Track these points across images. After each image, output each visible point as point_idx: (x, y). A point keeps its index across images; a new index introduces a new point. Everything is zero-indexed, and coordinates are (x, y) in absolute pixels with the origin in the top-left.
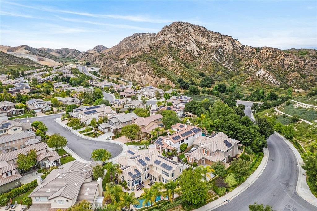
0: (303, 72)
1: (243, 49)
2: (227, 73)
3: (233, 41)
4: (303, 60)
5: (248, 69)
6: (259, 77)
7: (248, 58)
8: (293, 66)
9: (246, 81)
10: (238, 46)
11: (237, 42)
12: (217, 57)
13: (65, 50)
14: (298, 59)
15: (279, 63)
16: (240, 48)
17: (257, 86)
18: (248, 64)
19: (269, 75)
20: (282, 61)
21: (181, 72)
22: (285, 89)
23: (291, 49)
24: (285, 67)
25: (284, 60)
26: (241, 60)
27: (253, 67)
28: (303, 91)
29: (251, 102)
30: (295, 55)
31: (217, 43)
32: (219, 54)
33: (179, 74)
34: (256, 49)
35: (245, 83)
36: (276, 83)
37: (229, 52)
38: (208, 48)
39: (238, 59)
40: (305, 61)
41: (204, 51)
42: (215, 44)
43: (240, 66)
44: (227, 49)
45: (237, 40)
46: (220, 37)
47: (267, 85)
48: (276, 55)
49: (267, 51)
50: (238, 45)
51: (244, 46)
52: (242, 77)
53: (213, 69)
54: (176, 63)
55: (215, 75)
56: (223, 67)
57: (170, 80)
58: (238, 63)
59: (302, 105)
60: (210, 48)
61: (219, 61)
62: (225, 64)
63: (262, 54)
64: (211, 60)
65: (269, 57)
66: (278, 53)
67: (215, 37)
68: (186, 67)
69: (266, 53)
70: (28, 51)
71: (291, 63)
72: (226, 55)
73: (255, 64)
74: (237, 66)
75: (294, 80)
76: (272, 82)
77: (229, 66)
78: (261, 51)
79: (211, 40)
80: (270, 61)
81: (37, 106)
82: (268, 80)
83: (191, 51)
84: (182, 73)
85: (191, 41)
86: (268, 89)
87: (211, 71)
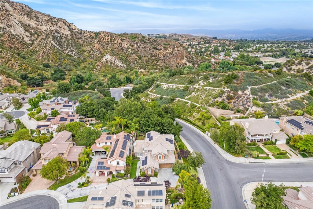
0: (138, 54)
1: (81, 33)
2: (73, 60)
3: (69, 26)
4: (136, 44)
5: (93, 54)
6: (107, 62)
7: (89, 43)
8: (130, 49)
9: (97, 68)
10: (75, 31)
11: (73, 27)
12: (56, 44)
14: (132, 43)
15: (118, 46)
16: (78, 32)
17: (108, 71)
18: (91, 49)
19: (115, 60)
20: (120, 45)
21: (19, 65)
22: (131, 71)
23: (124, 34)
24: (124, 50)
25: (121, 44)
26: (82, 45)
27: (97, 52)
28: (144, 70)
29: (114, 88)
30: (129, 39)
31: (51, 26)
32: (57, 40)
33: (17, 67)
34: (94, 33)
35: (97, 69)
36: (122, 65)
37: (68, 37)
38: (40, 32)
39: (79, 45)
40: (137, 44)
41: (36, 36)
42: (48, 27)
43: (83, 52)
44: (65, 34)
45: (72, 24)
46: (52, 20)
47: (116, 69)
48: (114, 39)
49: (105, 35)
50: (75, 29)
51: (81, 30)
52: (90, 63)
53: (58, 58)
54: (5, 53)
55: (62, 64)
56: (67, 54)
57: (10, 77)
58: (80, 48)
59: (169, 85)
60: (43, 33)
61: (60, 48)
62: (68, 51)
63: (101, 38)
64: (50, 47)
65: (108, 41)
66: (115, 37)
67: (46, 19)
68: (22, 57)
69: (105, 38)
71: (128, 46)
72: (66, 40)
73: (98, 49)
74: (81, 52)
75: (135, 62)
76: (119, 65)
77: (72, 53)
78: (100, 36)
79: (41, 23)
80: (110, 45)
82: (115, 64)
83: (18, 36)
84: (21, 67)
85: (14, 23)
86: (118, 72)
87: (55, 61)
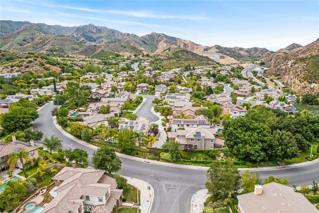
13: (254, 49)
70: (217, 50)
81: (158, 89)
